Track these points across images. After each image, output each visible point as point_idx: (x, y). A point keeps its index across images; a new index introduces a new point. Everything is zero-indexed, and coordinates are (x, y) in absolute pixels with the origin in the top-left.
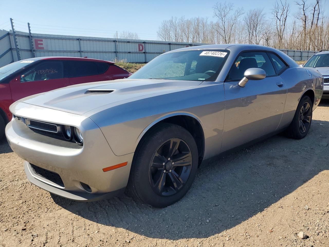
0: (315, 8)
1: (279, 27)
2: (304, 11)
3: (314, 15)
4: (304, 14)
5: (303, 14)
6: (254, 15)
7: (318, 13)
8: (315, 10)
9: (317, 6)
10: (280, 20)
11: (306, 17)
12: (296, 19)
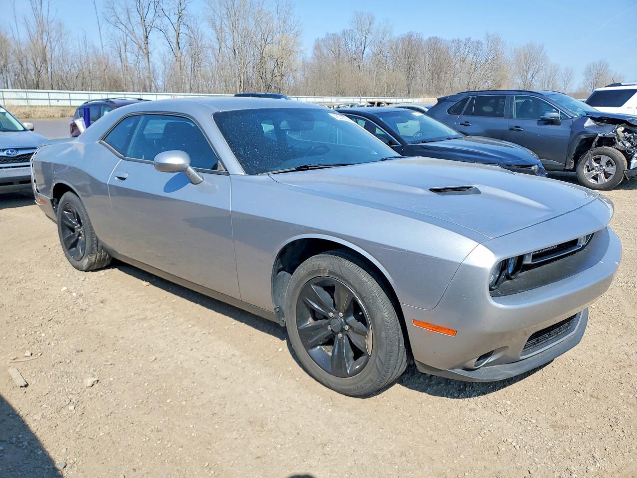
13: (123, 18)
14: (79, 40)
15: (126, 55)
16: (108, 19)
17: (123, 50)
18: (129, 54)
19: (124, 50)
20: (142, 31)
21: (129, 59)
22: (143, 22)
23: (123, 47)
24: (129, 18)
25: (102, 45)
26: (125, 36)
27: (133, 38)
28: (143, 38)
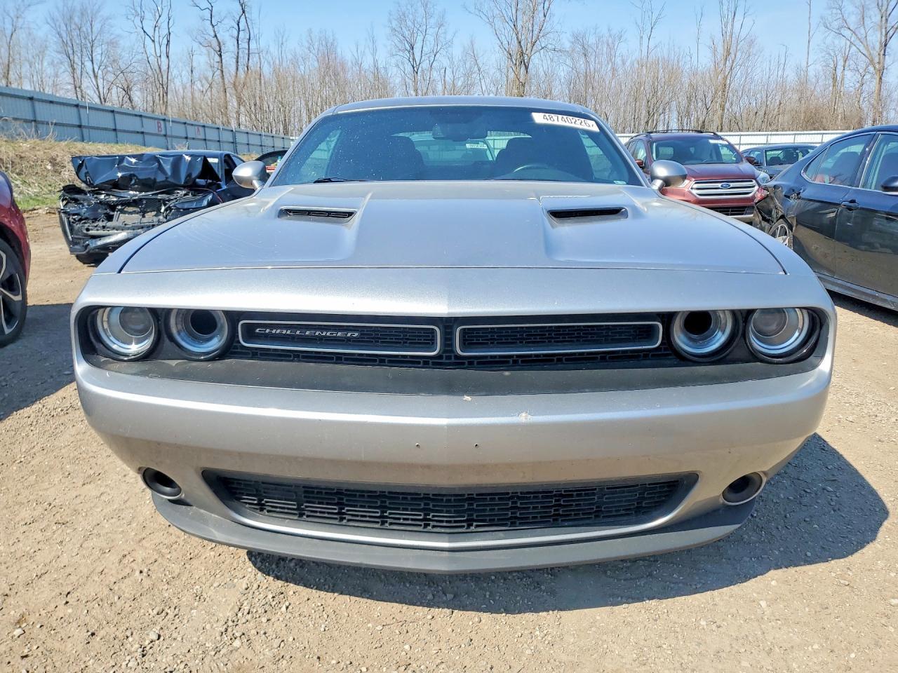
0: (238, 25)
1: (152, 59)
2: (213, 26)
3: (240, 42)
4: (216, 36)
5: (213, 34)
6: (78, 14)
7: (248, 37)
8: (239, 29)
9: (243, 19)
10: (153, 41)
11: (219, 43)
12: (196, 45)
13: (853, 20)
14: (770, 62)
15: (843, 75)
16: (828, 25)
17: (840, 68)
18: (848, 74)
19: (842, 68)
20: (879, 36)
21: (846, 81)
22: (884, 22)
23: (841, 63)
24: (863, 19)
25: (808, 64)
26: (848, 46)
27: (861, 48)
28: (877, 46)
